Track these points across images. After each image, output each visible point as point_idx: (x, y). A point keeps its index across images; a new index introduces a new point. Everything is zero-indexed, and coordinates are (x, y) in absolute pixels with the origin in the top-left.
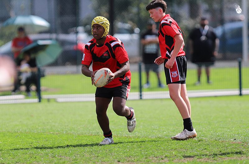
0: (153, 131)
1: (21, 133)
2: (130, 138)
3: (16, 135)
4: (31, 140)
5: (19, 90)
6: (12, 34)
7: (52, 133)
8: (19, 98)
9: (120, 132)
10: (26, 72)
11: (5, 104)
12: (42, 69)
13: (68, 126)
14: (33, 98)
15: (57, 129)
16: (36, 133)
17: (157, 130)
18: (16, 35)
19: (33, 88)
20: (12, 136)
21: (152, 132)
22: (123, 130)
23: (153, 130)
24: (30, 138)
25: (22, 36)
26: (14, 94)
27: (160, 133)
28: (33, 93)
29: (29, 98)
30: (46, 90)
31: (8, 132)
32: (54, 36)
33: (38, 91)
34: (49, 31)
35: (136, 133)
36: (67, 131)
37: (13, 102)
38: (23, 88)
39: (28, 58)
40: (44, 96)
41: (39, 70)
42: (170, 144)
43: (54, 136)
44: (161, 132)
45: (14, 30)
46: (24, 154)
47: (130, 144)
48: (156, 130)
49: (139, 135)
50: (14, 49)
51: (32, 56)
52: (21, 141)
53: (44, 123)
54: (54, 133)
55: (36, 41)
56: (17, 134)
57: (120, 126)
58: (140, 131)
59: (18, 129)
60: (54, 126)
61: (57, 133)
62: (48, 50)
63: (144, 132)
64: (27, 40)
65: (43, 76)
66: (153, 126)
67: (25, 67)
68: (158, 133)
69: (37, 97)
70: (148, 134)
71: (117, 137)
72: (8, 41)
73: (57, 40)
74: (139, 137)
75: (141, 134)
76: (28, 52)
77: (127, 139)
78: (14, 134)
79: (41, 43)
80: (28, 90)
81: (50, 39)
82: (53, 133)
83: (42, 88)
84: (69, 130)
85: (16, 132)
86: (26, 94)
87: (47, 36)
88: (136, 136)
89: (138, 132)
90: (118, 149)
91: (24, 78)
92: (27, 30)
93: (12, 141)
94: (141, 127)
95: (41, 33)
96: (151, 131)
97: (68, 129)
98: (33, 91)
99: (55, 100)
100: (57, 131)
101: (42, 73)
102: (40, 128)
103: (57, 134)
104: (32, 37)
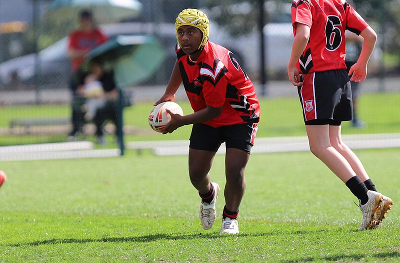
0: (342, 211)
1: (86, 215)
2: (297, 224)
3: (76, 219)
4: (105, 229)
5: (82, 131)
6: (68, 23)
7: (145, 215)
8: (82, 147)
9: (278, 214)
10: (95, 97)
11: (54, 160)
12: (126, 90)
13: (176, 201)
14: (110, 148)
15: (155, 208)
16: (115, 216)
17: (349, 211)
18: (77, 26)
19: (110, 127)
20: (68, 222)
21: (340, 213)
22: (283, 209)
23: (342, 209)
24: (103, 225)
25: (88, 28)
26: (72, 141)
27: (355, 215)
28: (109, 138)
29: (101, 148)
30: (134, 133)
31: (61, 213)
32: (149, 27)
33: (119, 134)
34: (139, 18)
35: (308, 215)
36: (174, 212)
37: (71, 155)
38: (90, 128)
39: (98, 71)
40: (131, 143)
41: (121, 93)
42: (374, 237)
43: (149, 222)
44: (357, 214)
45: (74, 16)
46: (90, 256)
47: (297, 237)
48: (347, 209)
49: (315, 219)
50: (72, 54)
51: (107, 66)
52: (86, 232)
53: (130, 196)
54: (149, 215)
55: (114, 37)
56: (78, 218)
57: (277, 202)
58: (317, 212)
59: (79, 208)
60: (150, 202)
61: (156, 215)
62: (139, 54)
63: (323, 213)
64: (96, 36)
65: (129, 105)
66: (341, 203)
67: (93, 88)
68: (351, 215)
69: (116, 144)
70: (332, 217)
71: (272, 223)
72: (60, 38)
73: (156, 35)
74: (313, 224)
75: (318, 218)
76: (98, 60)
77: (291, 227)
78: (72, 217)
79: (124, 40)
80: (99, 133)
81: (142, 34)
82: (147, 216)
83: (127, 127)
84: (179, 210)
85: (75, 214)
86: (95, 139)
87: (136, 27)
88: (309, 221)
89: (313, 214)
90: (273, 246)
91: (90, 109)
92: (98, 16)
93: (69, 231)
94: (319, 203)
95: (124, 21)
96: (338, 212)
97: (177, 207)
98: (109, 134)
99: (152, 152)
100: (155, 212)
101: (126, 100)
102: (122, 206)
103: (155, 217)
104: (107, 29)
